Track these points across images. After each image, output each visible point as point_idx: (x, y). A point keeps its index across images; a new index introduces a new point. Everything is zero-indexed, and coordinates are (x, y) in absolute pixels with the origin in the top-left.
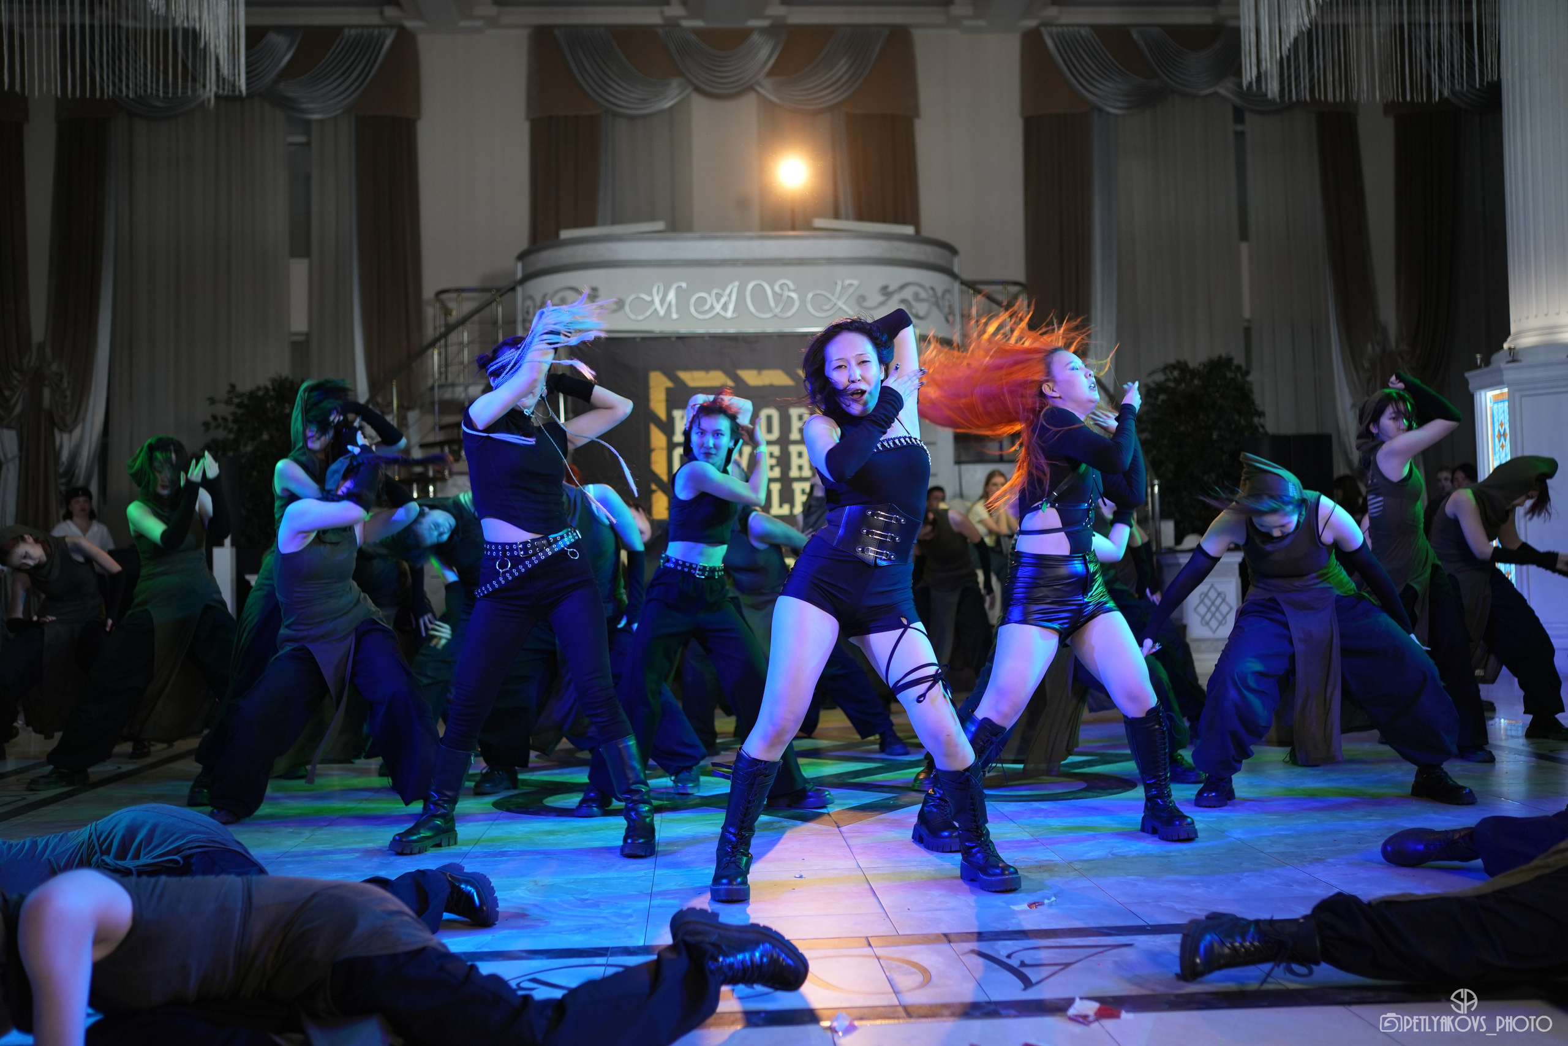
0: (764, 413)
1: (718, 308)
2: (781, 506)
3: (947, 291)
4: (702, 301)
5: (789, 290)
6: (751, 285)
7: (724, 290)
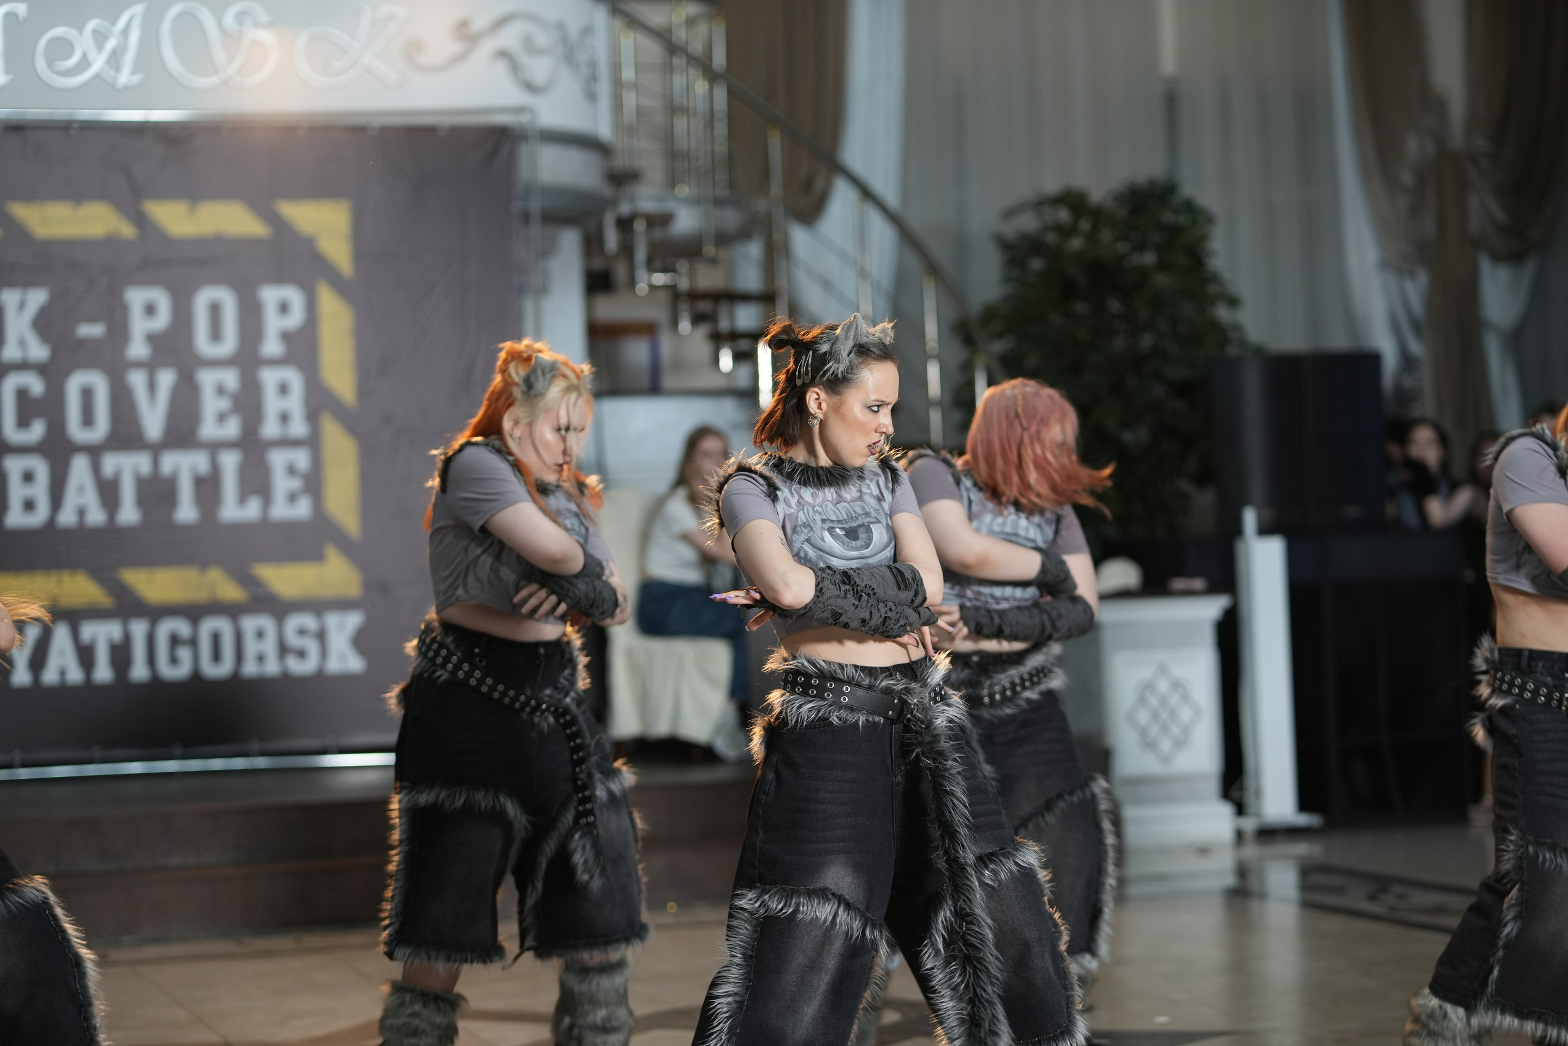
0: (204, 298)
1: (98, 63)
2: (242, 499)
3: (588, 31)
4: (62, 48)
5: (256, 25)
6: (175, 10)
7: (114, 22)
